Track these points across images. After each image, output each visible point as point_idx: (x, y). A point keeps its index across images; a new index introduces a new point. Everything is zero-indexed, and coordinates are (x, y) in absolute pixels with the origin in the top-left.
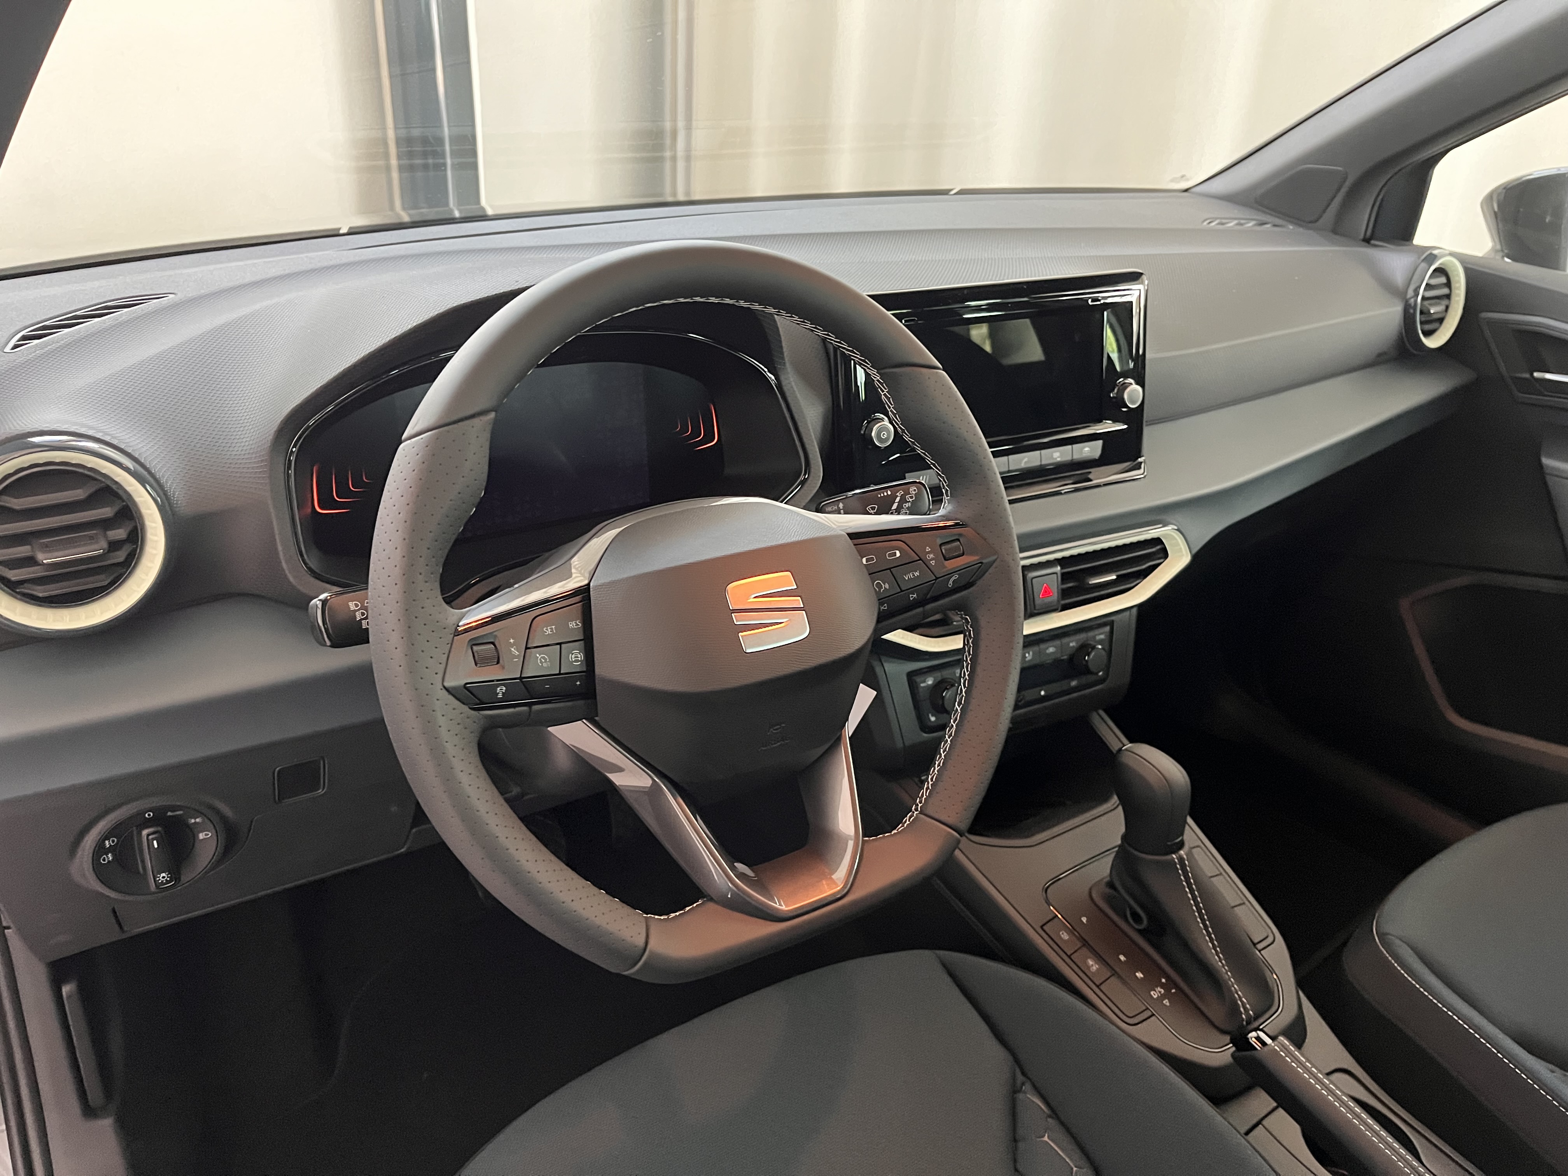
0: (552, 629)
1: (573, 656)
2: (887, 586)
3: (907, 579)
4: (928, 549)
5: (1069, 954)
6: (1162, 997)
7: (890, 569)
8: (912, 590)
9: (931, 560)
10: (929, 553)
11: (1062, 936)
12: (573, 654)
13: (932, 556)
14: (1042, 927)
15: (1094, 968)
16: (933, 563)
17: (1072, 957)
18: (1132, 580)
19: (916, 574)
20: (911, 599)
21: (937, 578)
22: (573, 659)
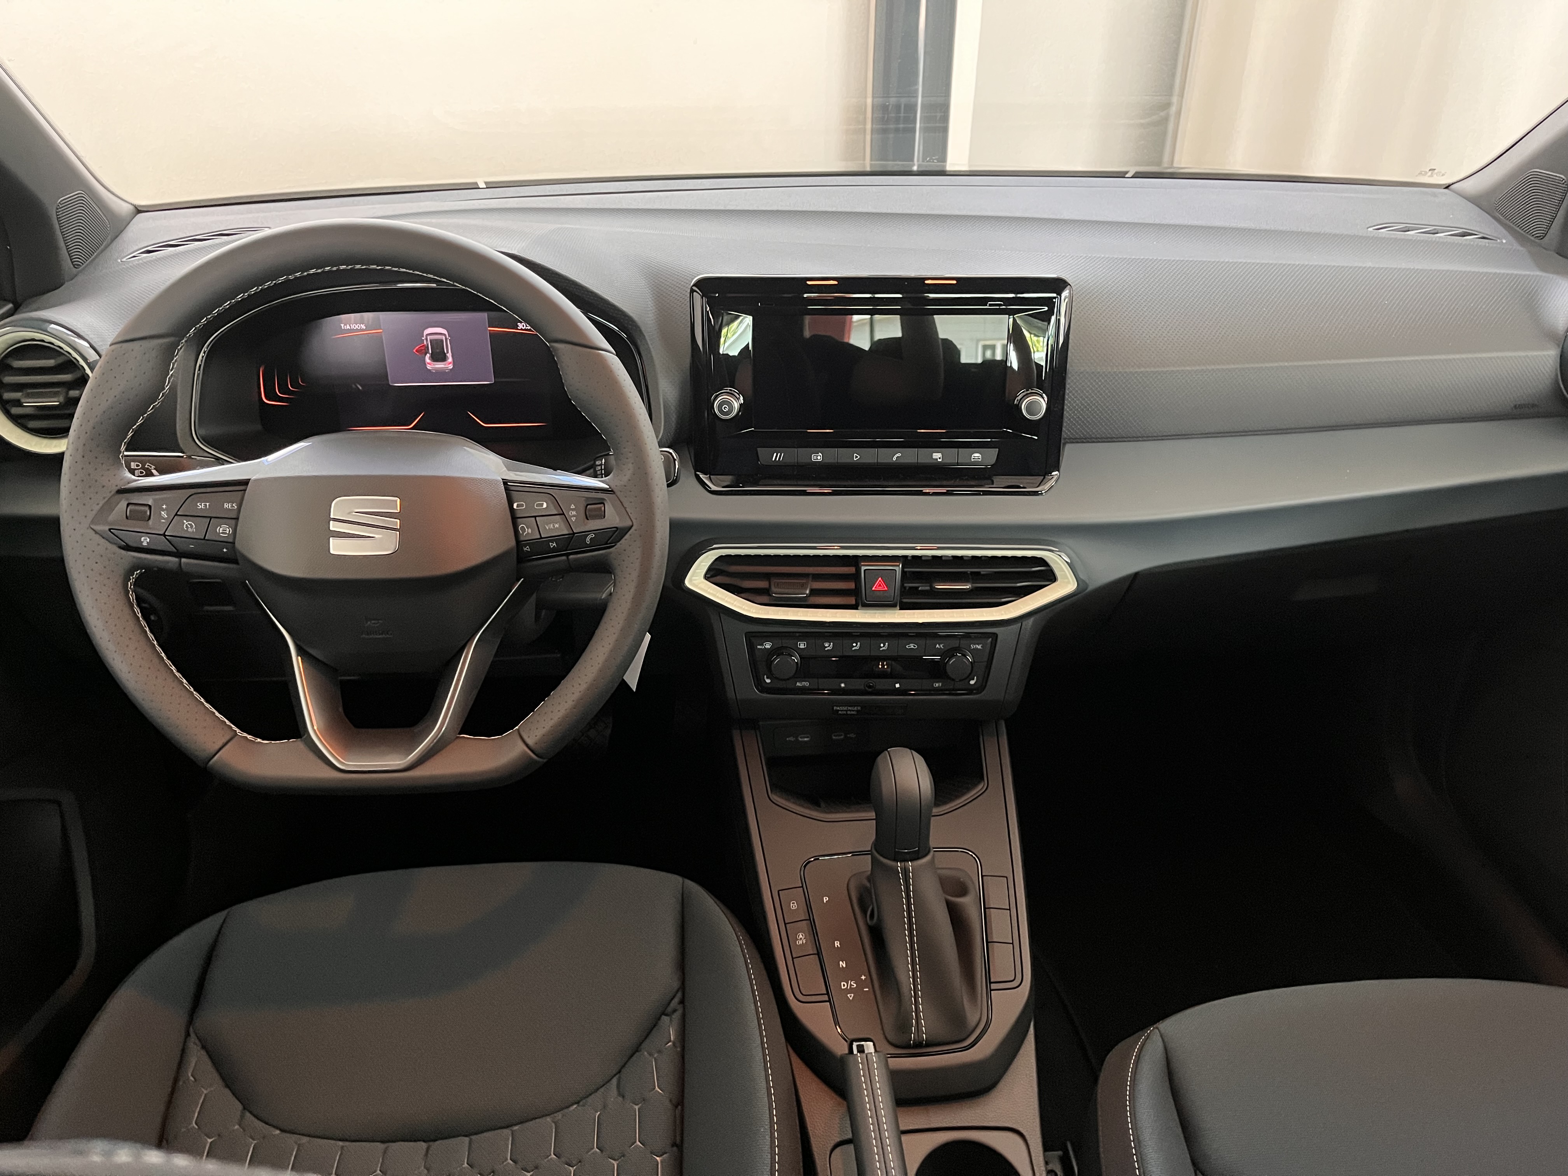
0: (206, 505)
1: (221, 529)
2: (530, 531)
3: (547, 528)
4: (573, 507)
5: (786, 922)
6: (851, 991)
7: (535, 517)
8: (552, 539)
9: (574, 516)
10: (573, 510)
11: (792, 905)
12: (221, 527)
13: (574, 513)
14: (778, 891)
15: (801, 942)
16: (573, 519)
17: (787, 925)
18: (1010, 595)
19: (557, 526)
20: (552, 547)
21: (574, 533)
22: (221, 532)
